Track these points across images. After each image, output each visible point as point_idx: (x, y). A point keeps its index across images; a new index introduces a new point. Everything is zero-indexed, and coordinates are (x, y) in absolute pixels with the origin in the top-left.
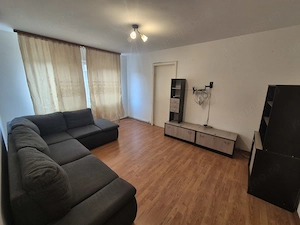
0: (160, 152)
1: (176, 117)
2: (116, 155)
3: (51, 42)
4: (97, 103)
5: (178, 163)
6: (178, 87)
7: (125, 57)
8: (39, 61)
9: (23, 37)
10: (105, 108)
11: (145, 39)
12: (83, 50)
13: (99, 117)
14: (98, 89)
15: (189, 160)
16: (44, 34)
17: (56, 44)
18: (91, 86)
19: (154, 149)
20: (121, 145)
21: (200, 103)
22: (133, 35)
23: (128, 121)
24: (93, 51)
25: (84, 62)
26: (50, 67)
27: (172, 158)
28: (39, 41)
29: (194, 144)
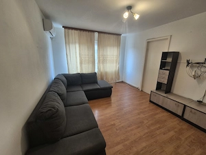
0: (142, 116)
1: (164, 88)
2: (106, 108)
3: (79, 31)
4: (102, 70)
5: (158, 132)
6: (169, 60)
7: (125, 37)
8: (72, 43)
9: (66, 30)
10: (106, 73)
11: (137, 17)
12: (96, 34)
13: (102, 79)
14: (103, 60)
15: (172, 133)
16: (73, 26)
17: (82, 32)
18: (99, 58)
19: (137, 111)
20: (112, 101)
21: (195, 77)
22: (126, 15)
23: (123, 85)
24: (102, 34)
25: (96, 42)
26: (77, 46)
27: (152, 124)
28: (73, 31)
29: (182, 118)
